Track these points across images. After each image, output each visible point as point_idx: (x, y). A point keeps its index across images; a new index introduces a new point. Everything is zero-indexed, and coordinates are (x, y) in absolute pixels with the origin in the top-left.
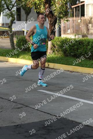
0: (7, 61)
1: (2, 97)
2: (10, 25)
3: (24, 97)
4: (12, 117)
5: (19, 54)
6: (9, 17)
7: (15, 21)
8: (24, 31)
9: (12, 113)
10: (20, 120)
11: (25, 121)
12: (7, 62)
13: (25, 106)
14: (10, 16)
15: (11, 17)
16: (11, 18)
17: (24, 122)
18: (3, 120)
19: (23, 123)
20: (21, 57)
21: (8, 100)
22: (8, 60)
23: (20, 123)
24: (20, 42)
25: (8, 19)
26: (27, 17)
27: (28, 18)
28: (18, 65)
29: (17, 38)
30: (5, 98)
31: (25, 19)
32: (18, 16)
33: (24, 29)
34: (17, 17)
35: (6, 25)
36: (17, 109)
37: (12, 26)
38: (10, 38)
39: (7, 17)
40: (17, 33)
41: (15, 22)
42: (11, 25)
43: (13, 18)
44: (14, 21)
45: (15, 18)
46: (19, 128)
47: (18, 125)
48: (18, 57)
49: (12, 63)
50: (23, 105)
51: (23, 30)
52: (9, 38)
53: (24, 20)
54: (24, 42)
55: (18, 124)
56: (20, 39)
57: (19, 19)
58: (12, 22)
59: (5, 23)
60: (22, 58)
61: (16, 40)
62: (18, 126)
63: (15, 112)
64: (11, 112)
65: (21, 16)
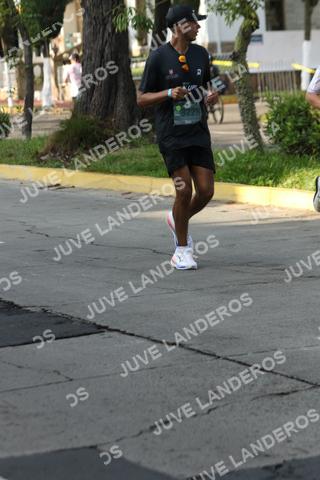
0: (230, 199)
1: (213, 351)
2: (236, 48)
3: (305, 349)
4: (257, 431)
5: (282, 170)
6: (234, 18)
7: (257, 32)
8: (299, 73)
9: (256, 415)
10: (288, 445)
11: (307, 449)
12: (233, 203)
13: (309, 386)
14: (237, 11)
15: (242, 14)
16: (240, 21)
17: (306, 452)
18: (217, 448)
19: (301, 456)
20: (289, 181)
21: (240, 363)
22: (235, 195)
23: (289, 458)
24: (284, 120)
25: (230, 23)
26: (309, 13)
27: (314, 17)
28: (279, 215)
29: (271, 102)
30: (226, 353)
31: (302, 21)
32: (273, 12)
33: (301, 64)
34: (267, 16)
35: (223, 51)
36: (275, 399)
37: (248, 53)
38: (240, 103)
39: (224, 16)
40: (270, 80)
41: (260, 36)
42: (244, 50)
43: (251, 18)
44: (253, 30)
45: (257, 20)
46: (283, 476)
47: (278, 466)
48: (276, 183)
49: (254, 208)
50: (298, 379)
51: (297, 67)
52: (237, 105)
53: (296, 28)
54: (301, 119)
55: (280, 461)
56: (282, 107)
57: (277, 23)
58: (247, 36)
59: (218, 40)
60: (292, 186)
61: (267, 110)
62: (280, 470)
63: (267, 411)
64: (252, 413)
65: (287, 8)
